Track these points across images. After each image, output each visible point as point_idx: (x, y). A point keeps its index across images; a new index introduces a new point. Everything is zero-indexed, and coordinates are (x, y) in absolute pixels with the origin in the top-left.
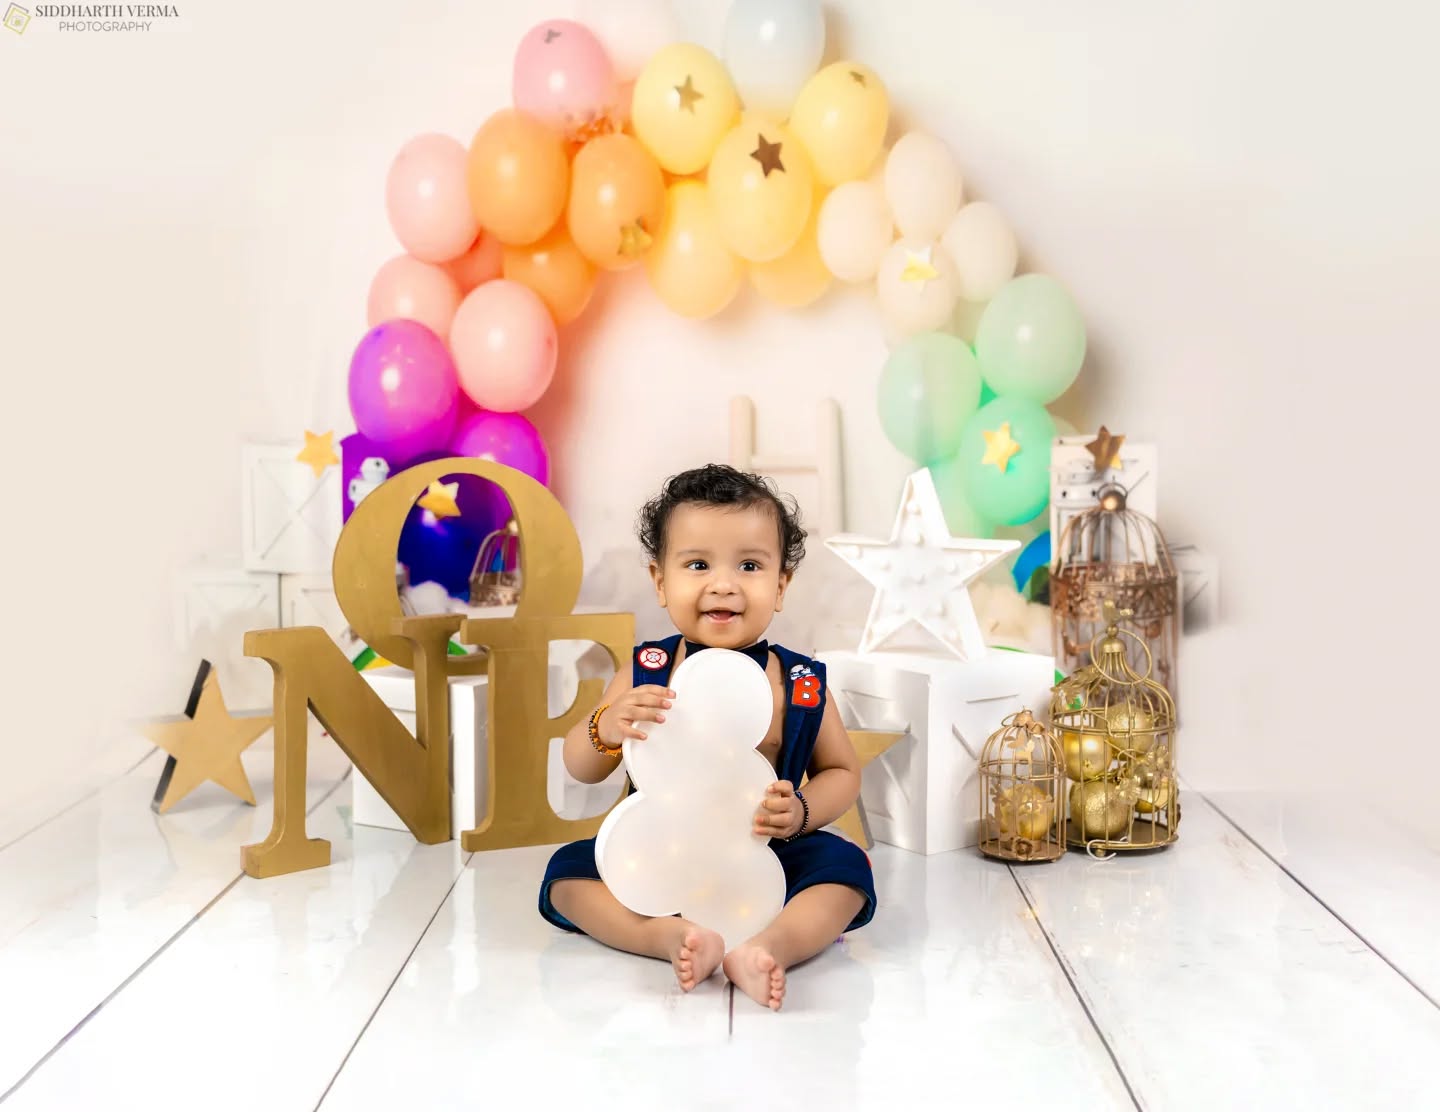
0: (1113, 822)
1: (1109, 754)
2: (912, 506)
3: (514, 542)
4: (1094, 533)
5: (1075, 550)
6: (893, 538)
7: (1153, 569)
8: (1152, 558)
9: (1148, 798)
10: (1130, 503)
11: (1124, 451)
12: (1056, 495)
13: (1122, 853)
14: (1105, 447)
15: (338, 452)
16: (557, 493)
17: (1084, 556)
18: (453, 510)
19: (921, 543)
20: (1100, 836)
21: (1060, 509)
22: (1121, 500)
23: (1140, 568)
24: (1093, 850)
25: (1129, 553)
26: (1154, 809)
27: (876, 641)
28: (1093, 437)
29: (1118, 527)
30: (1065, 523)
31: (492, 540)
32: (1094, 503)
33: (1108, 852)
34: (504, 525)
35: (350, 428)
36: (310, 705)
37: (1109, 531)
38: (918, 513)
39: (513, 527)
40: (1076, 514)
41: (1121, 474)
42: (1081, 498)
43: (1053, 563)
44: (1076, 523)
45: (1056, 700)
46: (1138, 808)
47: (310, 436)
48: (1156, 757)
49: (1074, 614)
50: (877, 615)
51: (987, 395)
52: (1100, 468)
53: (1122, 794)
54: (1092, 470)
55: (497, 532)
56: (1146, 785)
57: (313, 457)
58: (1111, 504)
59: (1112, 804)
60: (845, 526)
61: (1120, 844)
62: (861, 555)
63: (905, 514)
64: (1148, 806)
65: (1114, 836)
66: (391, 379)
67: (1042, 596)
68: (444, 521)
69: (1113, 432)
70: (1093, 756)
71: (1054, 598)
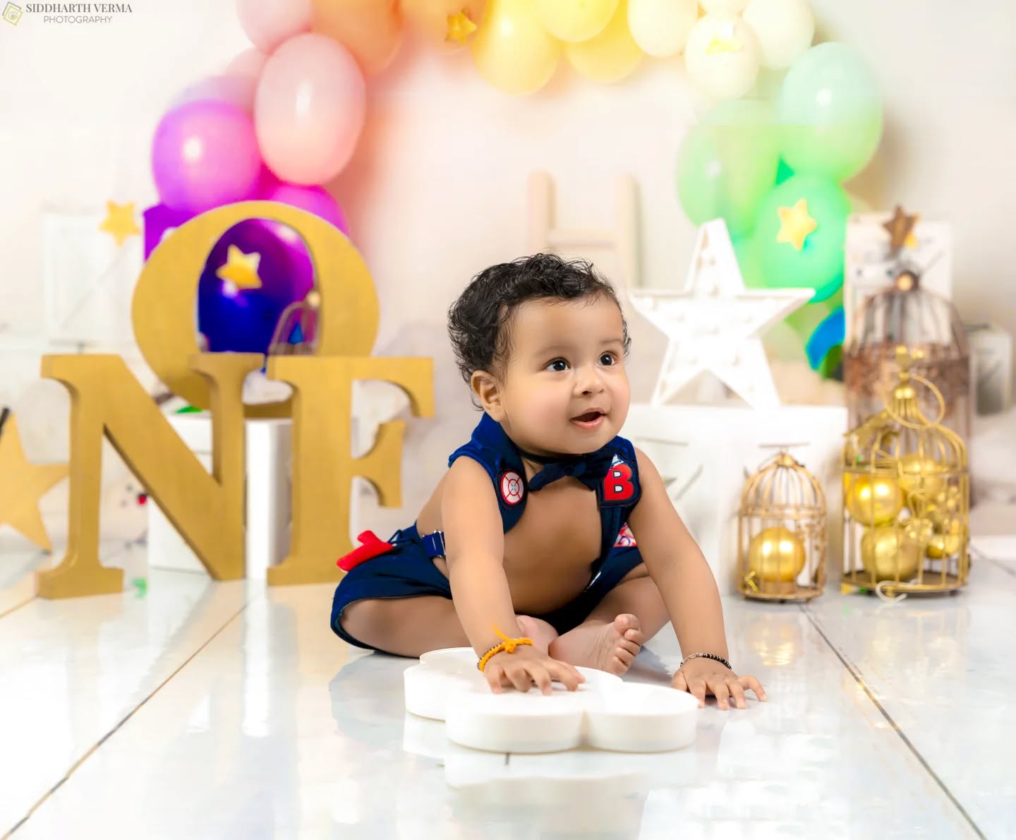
0: (903, 565)
1: (900, 502)
2: (706, 255)
3: (314, 316)
4: (889, 312)
5: (869, 329)
6: (687, 288)
7: (947, 349)
8: (945, 337)
9: (939, 544)
10: (925, 282)
11: (919, 230)
12: (850, 273)
13: (912, 596)
14: (900, 227)
15: (140, 223)
16: (356, 241)
17: (878, 335)
18: (254, 282)
19: (715, 293)
20: (890, 578)
21: (855, 288)
22: (915, 279)
23: (934, 348)
24: (884, 592)
25: (923, 332)
26: (944, 555)
27: (669, 393)
28: (888, 216)
29: (912, 306)
30: (860, 302)
31: (290, 315)
32: (887, 282)
33: (897, 593)
34: (302, 296)
35: (151, 198)
36: (107, 432)
37: (903, 312)
38: (713, 262)
39: (313, 299)
40: (871, 292)
41: (914, 254)
42: (875, 276)
43: (847, 341)
44: (870, 303)
45: (849, 444)
46: (930, 554)
47: (112, 207)
48: (947, 499)
49: (867, 392)
50: (670, 368)
51: (784, 172)
52: (895, 247)
53: (913, 535)
54: (887, 250)
55: (296, 305)
56: (937, 530)
57: (115, 225)
58: (905, 283)
59: (902, 547)
60: (641, 281)
61: (910, 586)
62: (655, 308)
63: (700, 264)
64: (937, 553)
65: (905, 579)
66: (193, 150)
67: (836, 373)
68: (245, 293)
69: (909, 210)
70: (884, 502)
71: (848, 374)
